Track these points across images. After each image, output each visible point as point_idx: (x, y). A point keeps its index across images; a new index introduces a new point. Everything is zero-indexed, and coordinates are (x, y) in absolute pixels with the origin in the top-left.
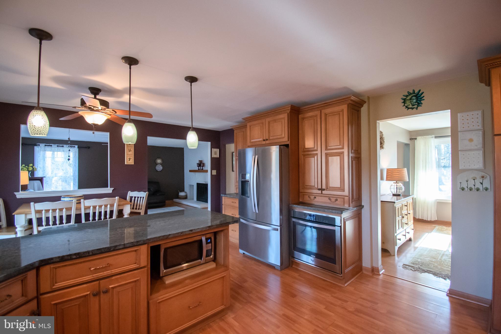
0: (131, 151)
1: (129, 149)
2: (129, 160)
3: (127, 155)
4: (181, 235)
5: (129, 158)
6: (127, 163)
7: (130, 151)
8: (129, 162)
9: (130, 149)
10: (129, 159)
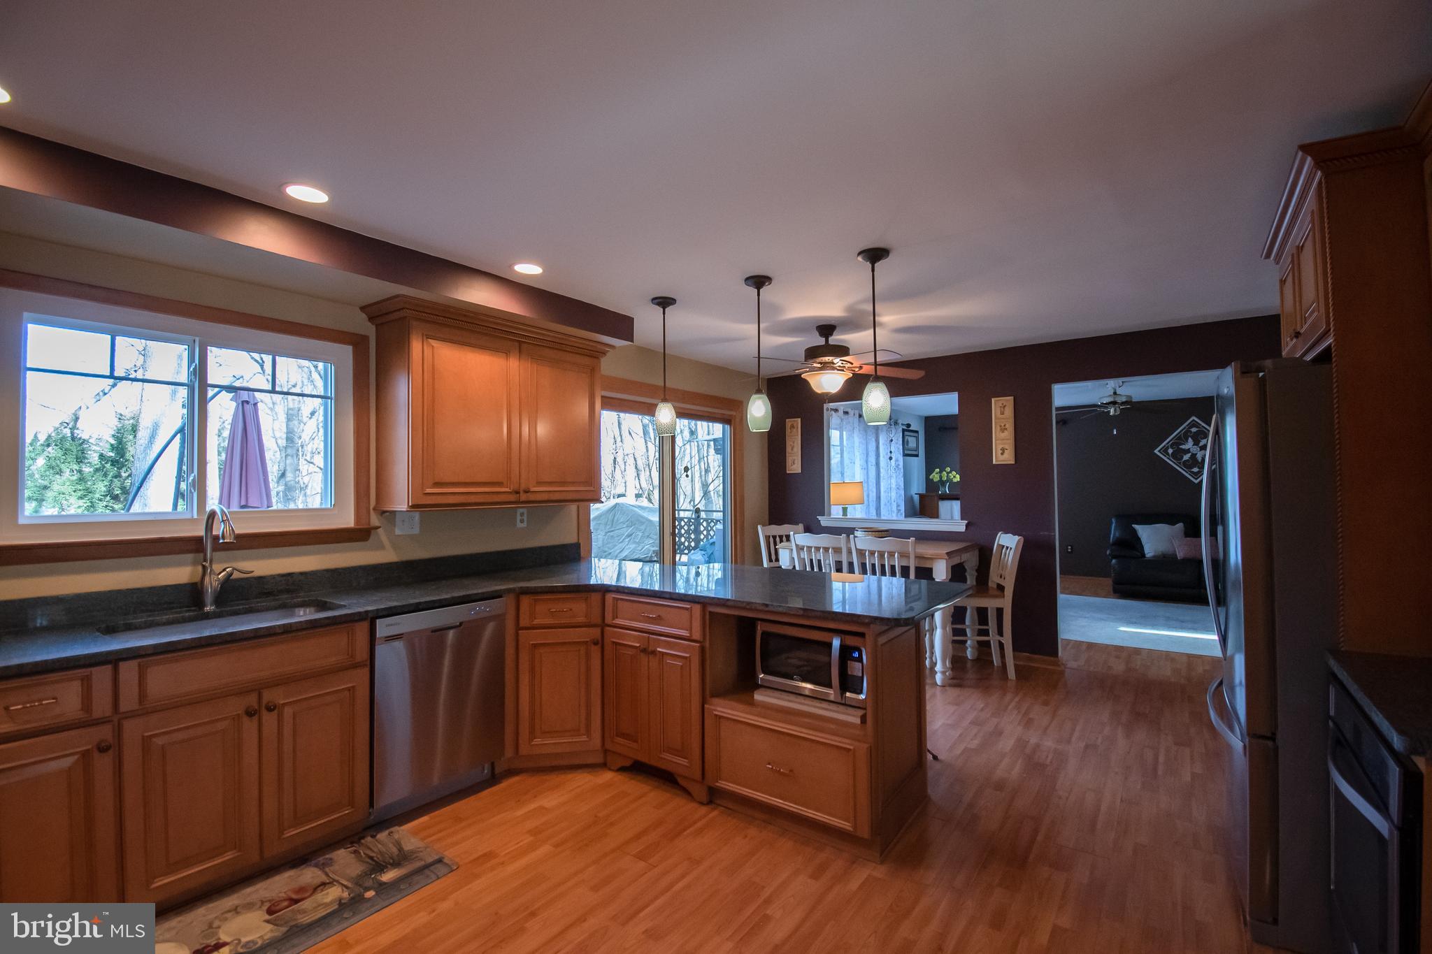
0: (1006, 429)
1: (1001, 426)
2: (1002, 454)
3: (998, 442)
4: (748, 607)
5: (1001, 447)
6: (996, 461)
7: (1003, 429)
8: (1001, 458)
9: (1003, 425)
10: (1001, 452)
